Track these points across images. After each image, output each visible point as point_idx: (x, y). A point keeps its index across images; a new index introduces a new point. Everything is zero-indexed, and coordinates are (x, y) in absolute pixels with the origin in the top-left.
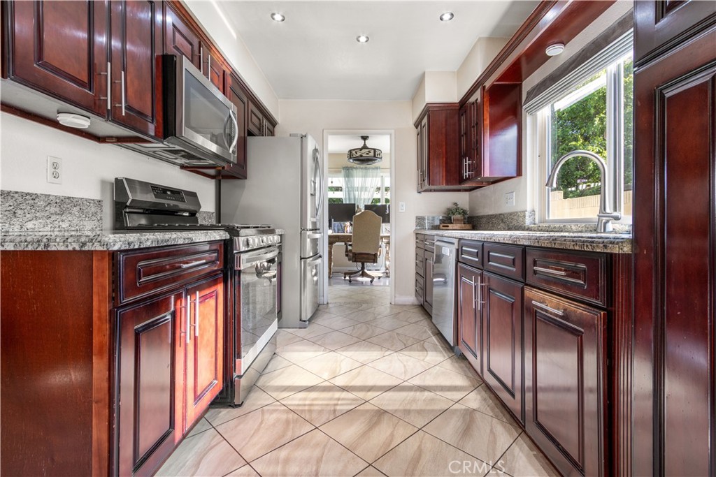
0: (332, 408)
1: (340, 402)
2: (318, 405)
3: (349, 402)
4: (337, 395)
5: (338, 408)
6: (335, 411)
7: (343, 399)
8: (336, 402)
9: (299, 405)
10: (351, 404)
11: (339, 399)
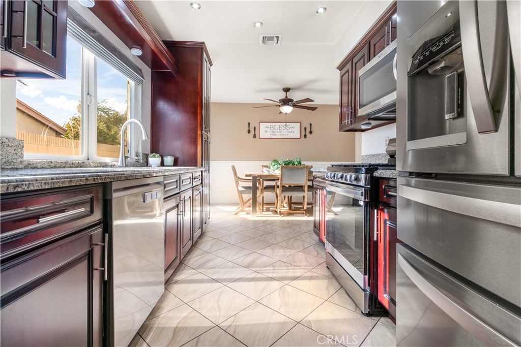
0: (275, 268)
1: (272, 271)
2: (284, 269)
3: (266, 271)
4: (274, 275)
5: (272, 268)
6: (273, 267)
7: (270, 273)
8: (274, 271)
9: (296, 269)
10: (265, 270)
11: (273, 272)
